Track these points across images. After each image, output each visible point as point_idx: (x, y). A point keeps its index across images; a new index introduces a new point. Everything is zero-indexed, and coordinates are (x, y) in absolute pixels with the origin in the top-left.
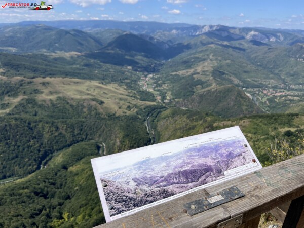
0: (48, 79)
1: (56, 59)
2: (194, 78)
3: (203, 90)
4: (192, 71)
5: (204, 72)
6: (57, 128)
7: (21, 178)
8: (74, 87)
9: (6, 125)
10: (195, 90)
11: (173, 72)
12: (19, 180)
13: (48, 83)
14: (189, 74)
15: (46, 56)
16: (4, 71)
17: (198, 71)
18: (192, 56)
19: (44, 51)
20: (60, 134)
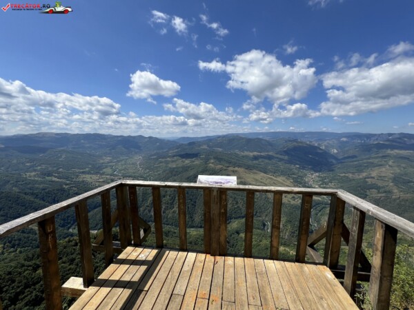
0: (236, 169)
1: (243, 157)
2: (367, 182)
3: (380, 195)
4: (364, 174)
5: (380, 177)
6: (237, 203)
8: (252, 176)
10: (368, 193)
11: (341, 173)
13: (236, 171)
14: (361, 177)
15: (238, 155)
16: (213, 162)
17: (373, 176)
18: (365, 161)
19: (237, 151)
20: (238, 207)
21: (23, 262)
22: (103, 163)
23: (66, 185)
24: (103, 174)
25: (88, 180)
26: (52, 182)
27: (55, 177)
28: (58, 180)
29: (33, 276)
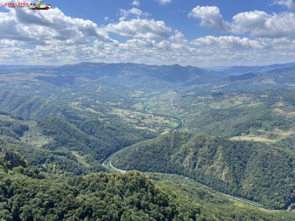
7: (266, 208)
9: (268, 154)
12: (263, 209)
16: (282, 105)
21: (67, 185)
22: (134, 98)
23: (102, 117)
24: (134, 109)
25: (120, 114)
26: (90, 113)
27: (93, 108)
28: (94, 111)
29: (74, 200)
